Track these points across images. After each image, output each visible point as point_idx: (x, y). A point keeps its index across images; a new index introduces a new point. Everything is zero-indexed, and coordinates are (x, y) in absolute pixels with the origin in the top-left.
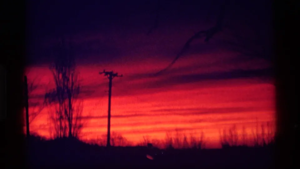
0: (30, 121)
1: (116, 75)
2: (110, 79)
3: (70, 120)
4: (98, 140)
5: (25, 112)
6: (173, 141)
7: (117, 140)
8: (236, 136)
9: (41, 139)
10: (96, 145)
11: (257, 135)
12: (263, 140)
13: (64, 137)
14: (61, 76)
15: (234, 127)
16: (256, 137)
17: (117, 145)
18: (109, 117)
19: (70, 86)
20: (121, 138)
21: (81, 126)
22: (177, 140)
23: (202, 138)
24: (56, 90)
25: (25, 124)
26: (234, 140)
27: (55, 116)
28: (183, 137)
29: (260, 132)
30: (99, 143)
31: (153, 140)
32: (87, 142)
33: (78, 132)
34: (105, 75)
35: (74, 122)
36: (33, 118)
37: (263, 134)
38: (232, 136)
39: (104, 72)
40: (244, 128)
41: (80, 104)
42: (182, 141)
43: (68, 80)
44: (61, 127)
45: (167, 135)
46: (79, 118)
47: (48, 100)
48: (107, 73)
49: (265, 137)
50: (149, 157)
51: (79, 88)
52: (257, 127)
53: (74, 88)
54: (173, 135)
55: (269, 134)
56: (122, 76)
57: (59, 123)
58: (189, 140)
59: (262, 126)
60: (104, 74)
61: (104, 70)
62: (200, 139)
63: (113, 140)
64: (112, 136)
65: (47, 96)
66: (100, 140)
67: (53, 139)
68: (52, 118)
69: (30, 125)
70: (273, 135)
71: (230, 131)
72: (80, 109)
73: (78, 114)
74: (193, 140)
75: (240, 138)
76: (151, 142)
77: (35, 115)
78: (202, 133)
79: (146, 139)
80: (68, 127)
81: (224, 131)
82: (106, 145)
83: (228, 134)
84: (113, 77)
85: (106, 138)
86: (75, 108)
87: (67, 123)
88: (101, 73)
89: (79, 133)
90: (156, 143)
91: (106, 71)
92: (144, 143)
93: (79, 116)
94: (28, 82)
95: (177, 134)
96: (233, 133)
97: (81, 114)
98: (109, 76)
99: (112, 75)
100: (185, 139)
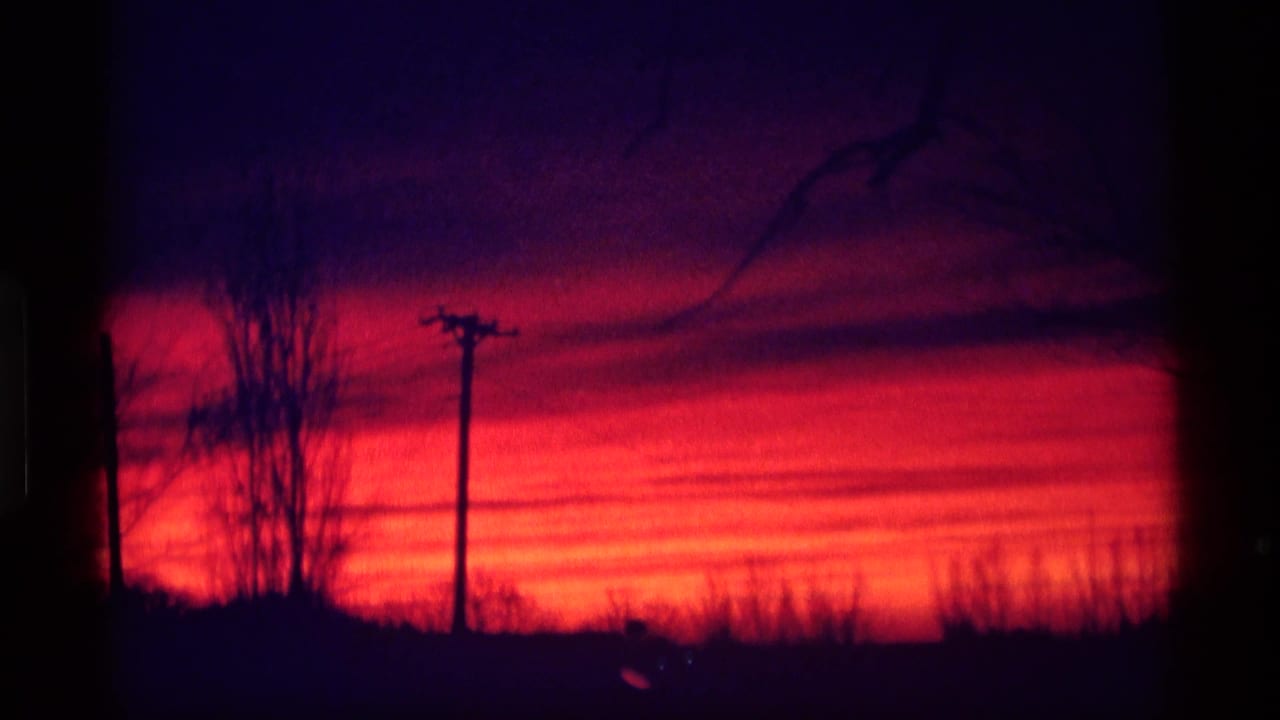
0: (123, 528)
1: (491, 330)
2: (468, 344)
3: (295, 520)
4: (413, 605)
5: (104, 486)
6: (736, 609)
7: (494, 606)
8: (1002, 589)
9: (172, 603)
10: (408, 628)
11: (1094, 584)
12: (1119, 602)
13: (272, 595)
14: (254, 332)
15: (994, 551)
16: (1088, 593)
17: (494, 626)
18: (462, 506)
19: (295, 374)
20: (511, 598)
21: (340, 548)
22: (753, 605)
23: (856, 596)
24: (233, 393)
25: (106, 538)
26: (994, 604)
27: (233, 504)
28: (777, 591)
29: (1105, 571)
30: (417, 618)
31: (649, 607)
32: (366, 616)
33: (331, 572)
34: (445, 330)
35: (310, 528)
36: (138, 515)
37: (1118, 580)
38: (986, 587)
39: (442, 317)
40: (1036, 557)
41: (337, 451)
42: (773, 608)
43: (288, 351)
44: (256, 553)
45: (712, 585)
46: (333, 512)
47: (197, 434)
48: (451, 322)
49: (1127, 592)
50: (633, 679)
51: (333, 383)
52: (1092, 549)
53: (311, 384)
54: (735, 586)
55: (1142, 580)
56: (515, 333)
57: (247, 535)
58: (801, 606)
59: (1115, 547)
60: (438, 326)
61: (441, 309)
62: (848, 604)
63: (477, 605)
64: (474, 588)
65: (197, 417)
66: (426, 605)
67: (224, 601)
68: (217, 511)
69: (125, 541)
70: (1163, 583)
71: (978, 567)
72: (337, 476)
73: (327, 498)
74: (820, 604)
75: (1020, 598)
76: (641, 615)
77: (147, 498)
78: (859, 577)
79: (618, 599)
80: (286, 548)
81: (955, 567)
82: (447, 630)
83: (968, 578)
84: (476, 338)
85: (451, 599)
86: (318, 473)
87: (283, 533)
88: (427, 323)
89: (334, 576)
90: (663, 619)
91: (448, 312)
92: (610, 619)
93: (332, 505)
94: (117, 360)
95: (753, 581)
96: (991, 574)
97: (340, 495)
98: (460, 332)
99: (473, 329)
100: (787, 601)
